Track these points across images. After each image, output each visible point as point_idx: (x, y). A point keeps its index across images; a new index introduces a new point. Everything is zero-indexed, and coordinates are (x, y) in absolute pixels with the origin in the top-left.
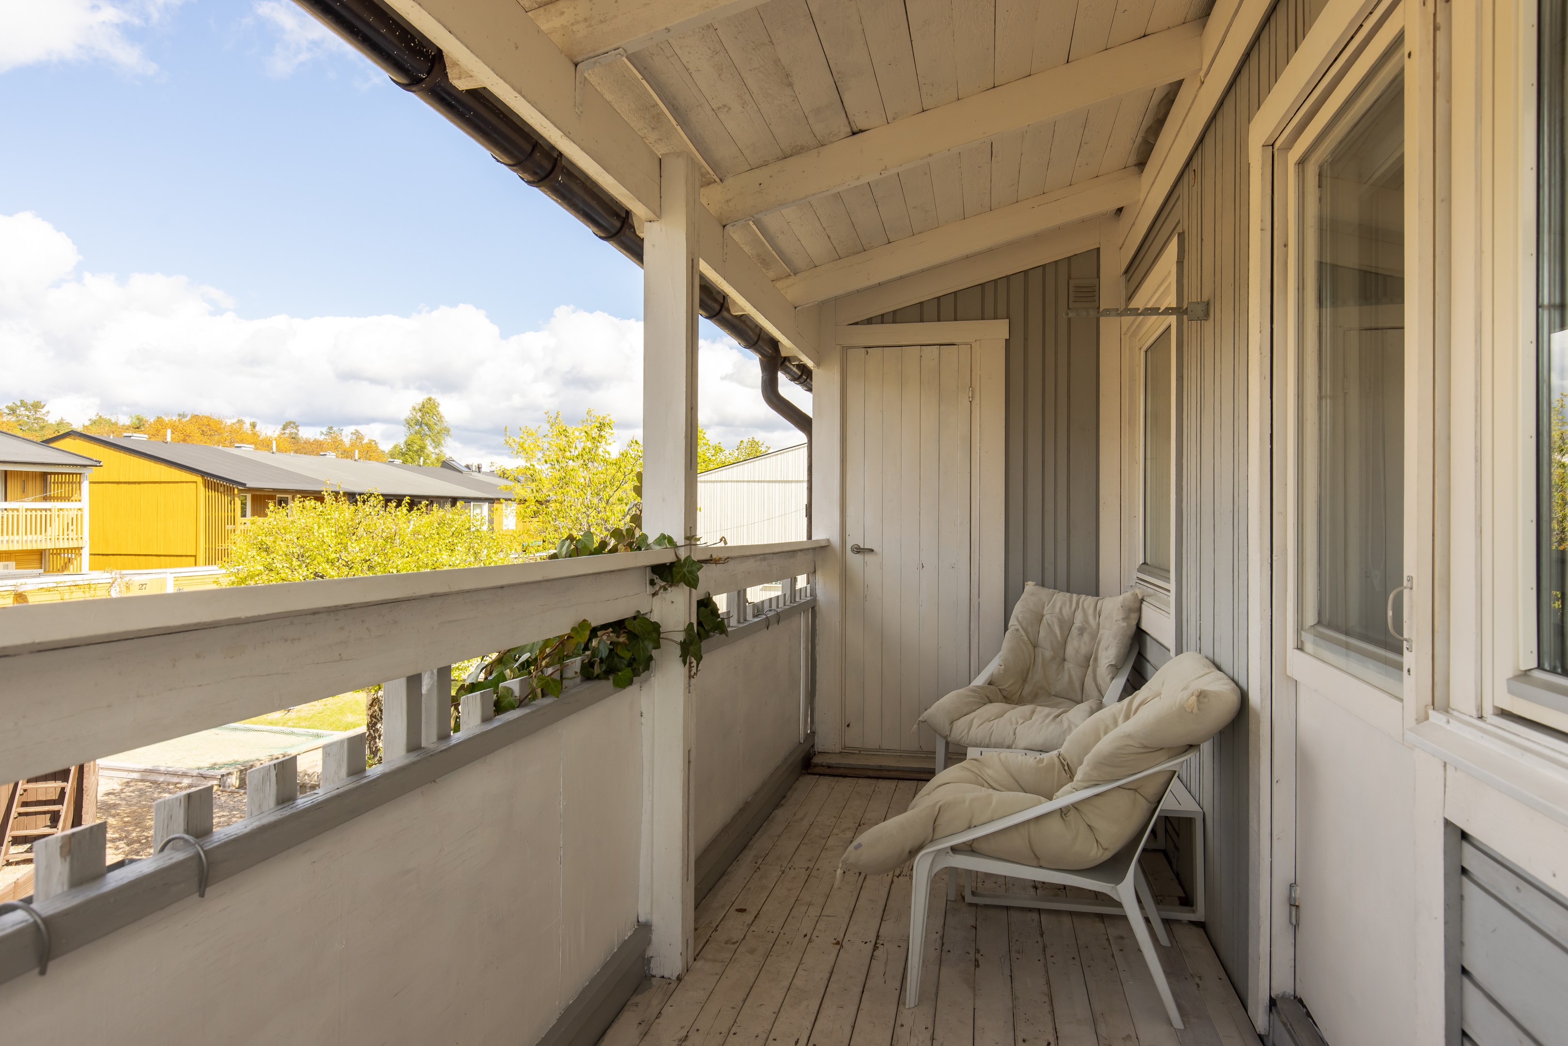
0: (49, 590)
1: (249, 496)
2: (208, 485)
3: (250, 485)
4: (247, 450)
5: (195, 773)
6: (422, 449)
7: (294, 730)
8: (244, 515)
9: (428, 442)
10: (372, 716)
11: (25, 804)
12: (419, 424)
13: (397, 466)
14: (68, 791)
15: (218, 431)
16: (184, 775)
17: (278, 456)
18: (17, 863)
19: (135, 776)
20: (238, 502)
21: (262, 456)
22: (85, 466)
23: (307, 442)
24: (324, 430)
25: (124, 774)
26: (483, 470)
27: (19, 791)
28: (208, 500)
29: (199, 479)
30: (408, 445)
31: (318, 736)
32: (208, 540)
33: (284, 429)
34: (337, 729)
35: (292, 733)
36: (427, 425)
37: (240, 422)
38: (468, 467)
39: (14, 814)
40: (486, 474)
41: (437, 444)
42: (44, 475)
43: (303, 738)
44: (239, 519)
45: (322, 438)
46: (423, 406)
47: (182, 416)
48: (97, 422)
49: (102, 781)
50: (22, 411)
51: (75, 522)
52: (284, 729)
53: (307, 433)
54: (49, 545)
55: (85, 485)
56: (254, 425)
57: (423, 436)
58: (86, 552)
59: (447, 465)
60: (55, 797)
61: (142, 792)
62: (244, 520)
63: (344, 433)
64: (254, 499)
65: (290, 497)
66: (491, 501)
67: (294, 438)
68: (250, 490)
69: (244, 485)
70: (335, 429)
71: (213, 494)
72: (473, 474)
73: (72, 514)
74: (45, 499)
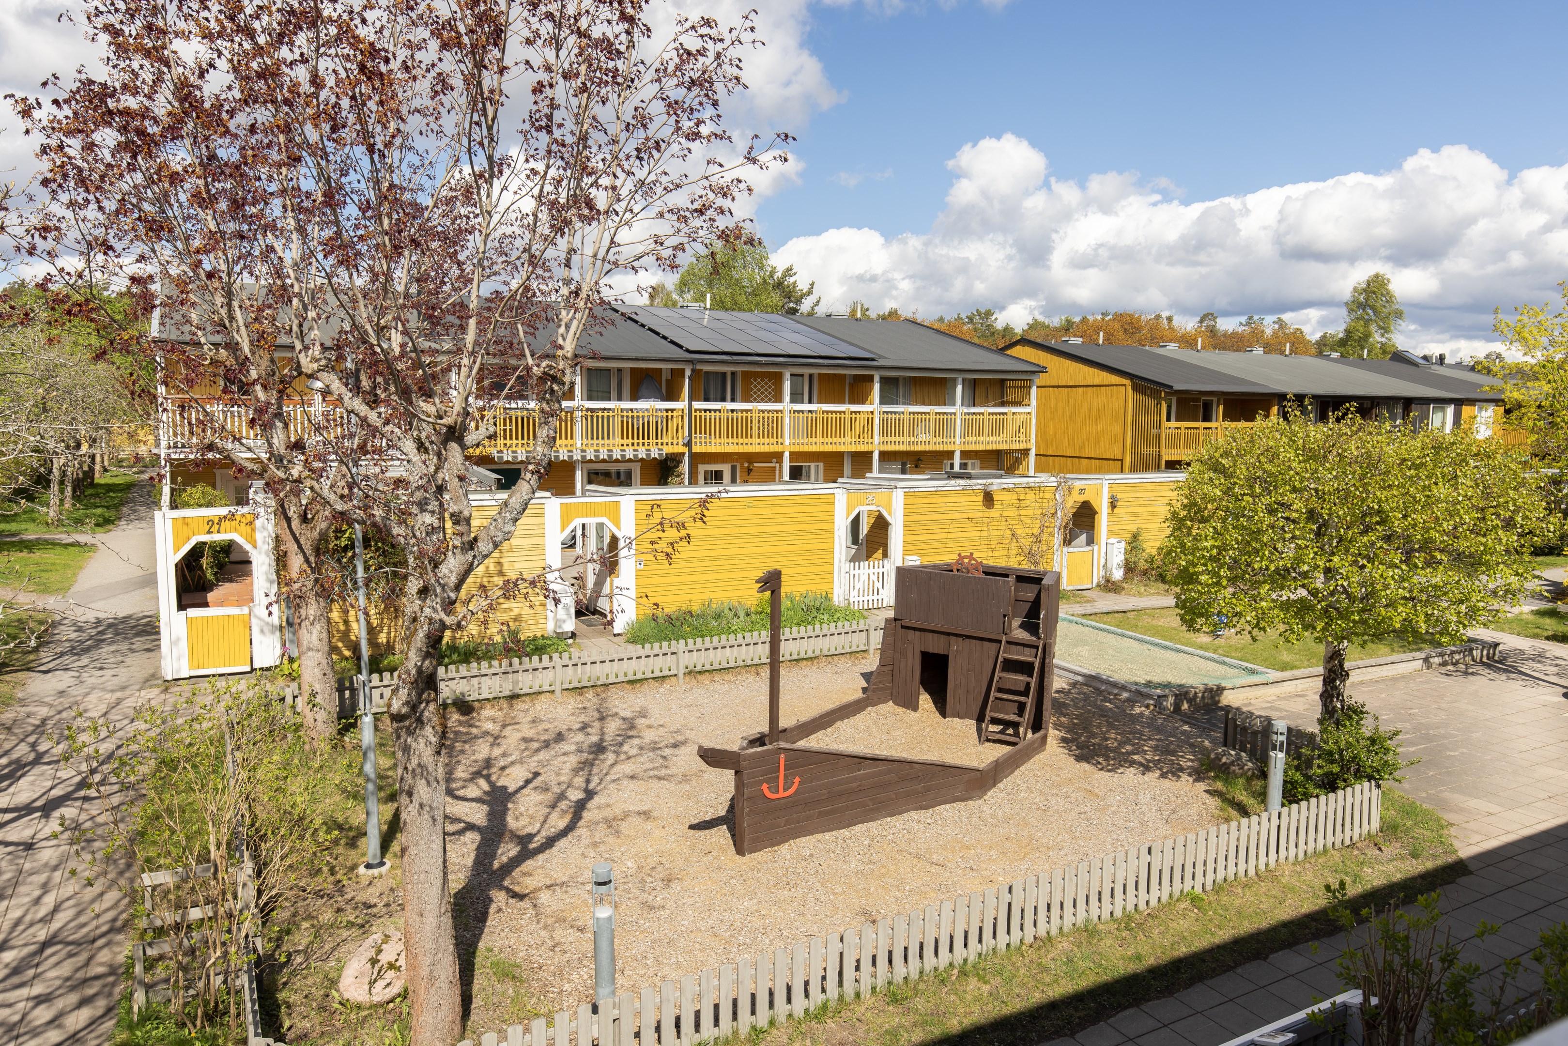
0: (1008, 490)
1: (1174, 399)
2: (1135, 388)
3: (1177, 386)
4: (1172, 349)
5: (1134, 688)
6: (1367, 336)
7: (1227, 659)
8: (1168, 419)
9: (1373, 327)
10: (1330, 671)
11: (1000, 690)
12: (1363, 306)
13: (1334, 360)
14: (1032, 686)
15: (1138, 329)
16: (1124, 688)
17: (1203, 354)
18: (994, 741)
19: (1080, 678)
20: (1164, 406)
21: (1187, 356)
22: (1033, 372)
23: (1225, 335)
24: (1243, 319)
25: (1071, 675)
26: (1446, 361)
27: (996, 679)
28: (1135, 402)
29: (1128, 382)
30: (1348, 332)
31: (1252, 672)
32: (1134, 444)
33: (1201, 322)
34: (1272, 666)
35: (1224, 663)
36: (1373, 308)
37: (1158, 317)
38: (1425, 358)
39: (991, 698)
40: (1450, 366)
41: (1385, 330)
42: (1003, 381)
43: (1235, 671)
44: (1165, 424)
45: (1240, 329)
46: (1368, 285)
47: (1105, 314)
48: (1035, 326)
49: (1055, 678)
50: (977, 319)
51: (1025, 424)
52: (1215, 656)
53: (1227, 325)
54: (1004, 447)
55: (1034, 390)
56: (1170, 319)
57: (1367, 322)
58: (1032, 453)
59: (1400, 357)
60: (1022, 688)
61: (1087, 698)
62: (1169, 424)
63: (1265, 322)
64: (1179, 402)
65: (1215, 399)
66: (1459, 403)
67: (1212, 331)
68: (1177, 392)
69: (1171, 387)
70: (1256, 318)
71: (1141, 397)
72: (1433, 367)
73: (1023, 417)
74: (1003, 404)
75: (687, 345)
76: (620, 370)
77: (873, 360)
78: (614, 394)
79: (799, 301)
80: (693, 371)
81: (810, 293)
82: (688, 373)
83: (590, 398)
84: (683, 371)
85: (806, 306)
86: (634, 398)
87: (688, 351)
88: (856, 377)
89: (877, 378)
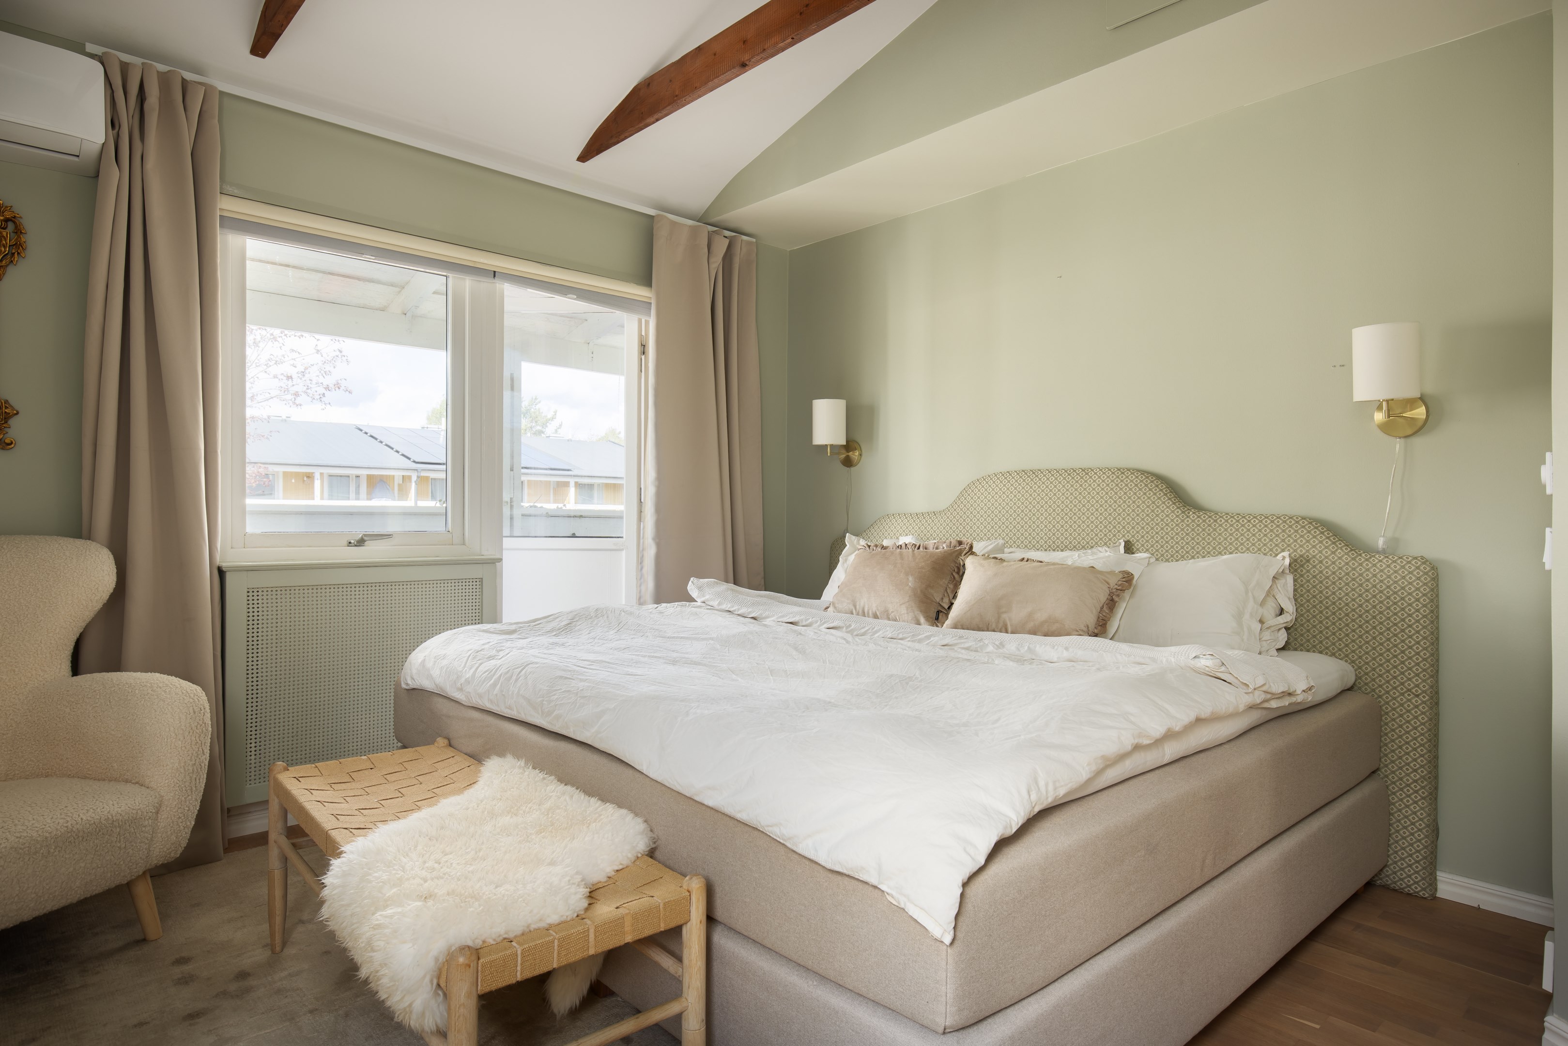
75: (413, 458)
76: (358, 477)
77: (568, 470)
78: (352, 495)
79: (544, 425)
80: (418, 477)
81: (553, 419)
82: (414, 478)
83: (331, 498)
84: (410, 477)
85: (550, 430)
86: (369, 499)
87: (414, 462)
88: (558, 482)
89: (572, 484)
